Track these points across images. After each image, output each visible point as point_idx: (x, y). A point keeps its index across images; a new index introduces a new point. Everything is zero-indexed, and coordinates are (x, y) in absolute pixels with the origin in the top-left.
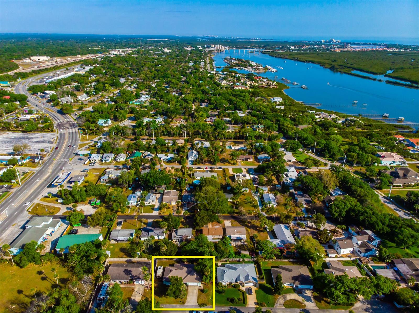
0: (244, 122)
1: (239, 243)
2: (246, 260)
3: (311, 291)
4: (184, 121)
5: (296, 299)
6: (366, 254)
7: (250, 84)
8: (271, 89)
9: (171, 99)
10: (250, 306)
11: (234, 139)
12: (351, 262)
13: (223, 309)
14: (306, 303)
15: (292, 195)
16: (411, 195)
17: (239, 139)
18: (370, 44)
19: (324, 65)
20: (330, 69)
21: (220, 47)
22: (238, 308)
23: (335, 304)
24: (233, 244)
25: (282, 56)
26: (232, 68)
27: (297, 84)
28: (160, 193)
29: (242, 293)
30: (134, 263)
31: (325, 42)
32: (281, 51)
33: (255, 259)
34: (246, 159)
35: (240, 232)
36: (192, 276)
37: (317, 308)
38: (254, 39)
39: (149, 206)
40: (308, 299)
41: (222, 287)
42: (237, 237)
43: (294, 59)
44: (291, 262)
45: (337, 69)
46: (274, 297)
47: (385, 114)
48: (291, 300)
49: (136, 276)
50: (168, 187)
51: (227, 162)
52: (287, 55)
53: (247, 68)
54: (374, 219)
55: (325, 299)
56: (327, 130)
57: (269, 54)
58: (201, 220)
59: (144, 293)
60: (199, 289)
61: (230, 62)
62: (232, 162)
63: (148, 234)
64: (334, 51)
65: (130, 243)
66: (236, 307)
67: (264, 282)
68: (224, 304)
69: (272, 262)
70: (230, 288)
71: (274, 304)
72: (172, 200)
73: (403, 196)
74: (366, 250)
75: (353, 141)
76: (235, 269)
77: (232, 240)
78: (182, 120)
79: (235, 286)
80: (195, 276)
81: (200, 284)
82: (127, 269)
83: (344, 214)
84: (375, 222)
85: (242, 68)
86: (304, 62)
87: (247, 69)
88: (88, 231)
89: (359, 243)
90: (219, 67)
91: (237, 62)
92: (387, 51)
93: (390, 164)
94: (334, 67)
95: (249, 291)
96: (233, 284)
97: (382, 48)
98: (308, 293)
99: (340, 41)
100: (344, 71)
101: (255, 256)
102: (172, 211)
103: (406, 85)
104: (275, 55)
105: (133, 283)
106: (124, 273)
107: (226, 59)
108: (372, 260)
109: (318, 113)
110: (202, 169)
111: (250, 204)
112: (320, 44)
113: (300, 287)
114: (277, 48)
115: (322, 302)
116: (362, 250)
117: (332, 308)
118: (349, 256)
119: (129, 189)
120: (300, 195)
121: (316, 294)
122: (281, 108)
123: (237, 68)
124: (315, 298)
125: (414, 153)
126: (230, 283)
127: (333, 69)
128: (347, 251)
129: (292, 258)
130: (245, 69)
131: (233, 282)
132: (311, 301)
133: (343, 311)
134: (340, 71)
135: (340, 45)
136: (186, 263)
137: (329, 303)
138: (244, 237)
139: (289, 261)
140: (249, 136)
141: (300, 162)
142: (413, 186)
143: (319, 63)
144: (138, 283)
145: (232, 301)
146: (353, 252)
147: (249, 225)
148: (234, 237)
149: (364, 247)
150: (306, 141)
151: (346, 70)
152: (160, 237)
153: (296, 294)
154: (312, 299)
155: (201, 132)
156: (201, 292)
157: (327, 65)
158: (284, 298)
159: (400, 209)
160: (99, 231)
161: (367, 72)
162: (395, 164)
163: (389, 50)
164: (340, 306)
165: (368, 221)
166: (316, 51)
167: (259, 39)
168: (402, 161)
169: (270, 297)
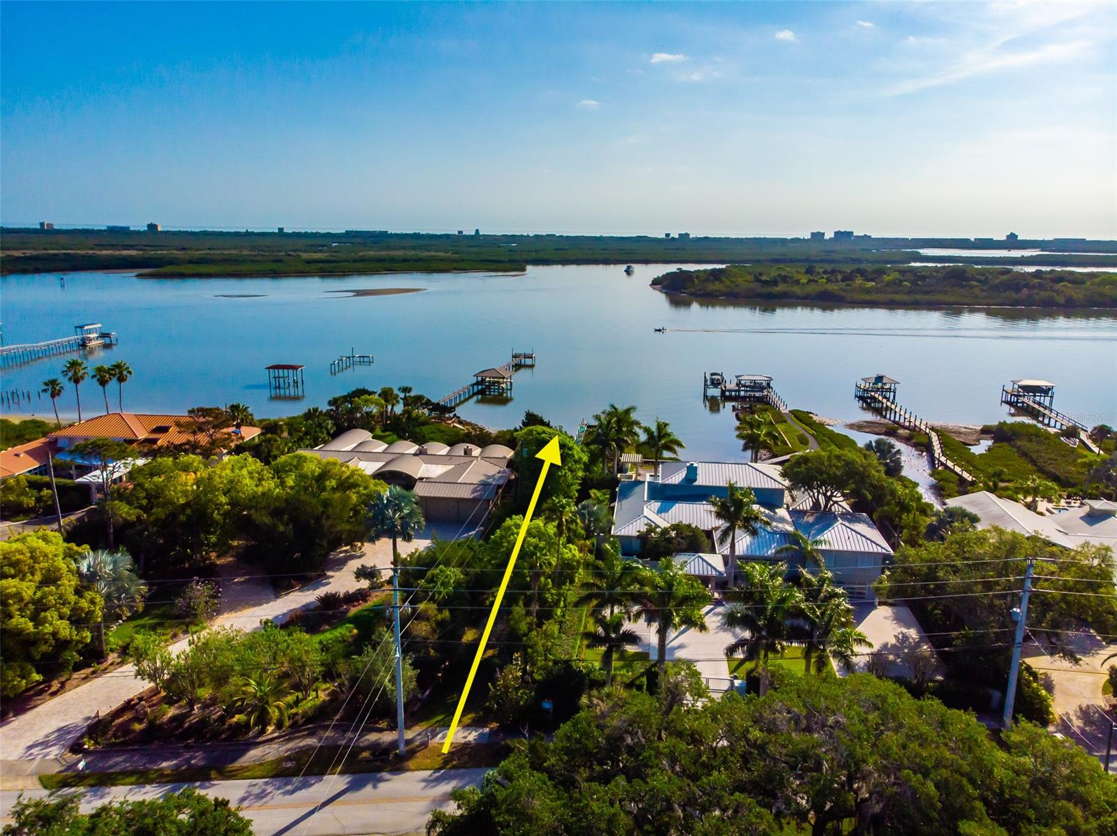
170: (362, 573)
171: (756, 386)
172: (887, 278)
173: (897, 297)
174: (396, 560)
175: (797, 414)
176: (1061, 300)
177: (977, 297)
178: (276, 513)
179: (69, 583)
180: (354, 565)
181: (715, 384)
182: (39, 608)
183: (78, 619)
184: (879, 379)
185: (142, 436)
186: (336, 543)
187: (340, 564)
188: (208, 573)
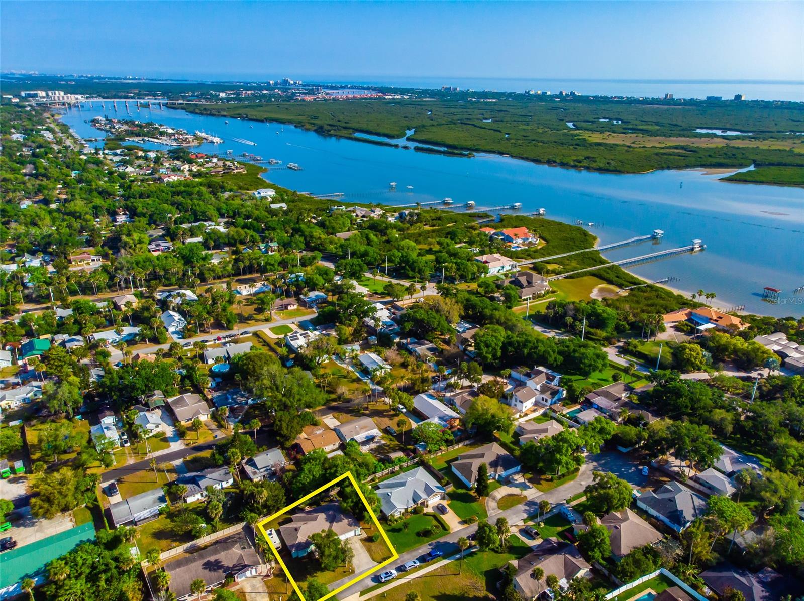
0: (233, 241)
1: (373, 446)
2: (404, 465)
3: (521, 475)
4: (98, 257)
5: (509, 493)
6: (554, 400)
7: (188, 169)
8: (235, 175)
9: (37, 216)
10: (456, 530)
11: (234, 275)
12: (541, 417)
13: (420, 551)
14: (525, 493)
15: (401, 347)
16: (554, 307)
17: (245, 274)
18: (352, 88)
19: (303, 126)
20: (316, 131)
21: (59, 95)
22: (442, 540)
23: (559, 478)
24: (365, 449)
25: (213, 112)
26: (123, 139)
27: (278, 163)
28: (158, 407)
29: (431, 517)
30: (205, 547)
31: (276, 84)
32: (203, 102)
33: (416, 460)
34: (286, 307)
35: (365, 427)
36: (340, 523)
37: (542, 493)
38: (129, 79)
39: (153, 436)
40: (524, 486)
41: (396, 520)
42: (367, 437)
43: (240, 116)
44: (467, 445)
45: (329, 131)
46: (479, 503)
47: (446, 199)
48: (503, 497)
49: (234, 566)
50: (167, 392)
51: (251, 320)
52: (223, 110)
53: (157, 138)
54: (541, 348)
55: (543, 477)
56: (385, 234)
57: (183, 109)
58: (290, 427)
59: (268, 587)
60: (361, 540)
61: (110, 128)
62: (261, 317)
63: (197, 487)
64: (303, 100)
65: (166, 518)
66: (438, 540)
67: (451, 488)
68: (417, 545)
69: (442, 455)
70: (408, 517)
71: (486, 513)
72: (198, 413)
73: (543, 311)
74: (551, 394)
75: (432, 246)
76: (403, 484)
77: (359, 444)
78: (93, 257)
79: (415, 511)
80: (346, 521)
81: (358, 531)
82: (208, 561)
83: (499, 354)
84: (544, 352)
85: (146, 138)
86: (262, 121)
87: (160, 141)
88: (40, 530)
89: (538, 387)
90: (91, 141)
91: (125, 127)
92: (385, 99)
93: (498, 272)
94: (321, 127)
95: (441, 509)
96: (410, 509)
97: (374, 95)
98: (519, 479)
99: (301, 83)
100: (342, 135)
101: (413, 455)
102: (210, 432)
103: (444, 153)
104: (197, 111)
105: (234, 581)
106: (207, 571)
107: (94, 122)
108: (564, 406)
109: (351, 209)
110: (212, 343)
111: (345, 380)
112: (269, 87)
113: (504, 474)
114: (192, 96)
115: (542, 482)
116: (547, 396)
117: (558, 485)
118: (534, 411)
119: (77, 417)
120: (415, 343)
121: (529, 476)
122: (281, 207)
123: (136, 139)
124: (530, 480)
125: (516, 251)
126: (406, 510)
127: (320, 131)
128: (529, 404)
129: (467, 439)
130: (156, 140)
131: (412, 505)
132: (529, 487)
133: (572, 482)
134: (335, 135)
135: (306, 90)
136: (307, 508)
137: (551, 480)
138: (375, 432)
139: (464, 445)
140: (267, 263)
141: (376, 293)
142: (544, 295)
143: (290, 122)
144: (244, 578)
145: (426, 534)
146: (536, 404)
147: (367, 412)
148: (360, 437)
149: (548, 391)
150: (367, 258)
151: (343, 132)
152: (225, 485)
153: (505, 487)
154: (528, 484)
155: (162, 273)
156: (367, 544)
157: (307, 126)
158: (494, 499)
159: (548, 331)
160: (71, 520)
161: (378, 134)
162: (505, 269)
163: (387, 97)
164: (566, 478)
165: (535, 353)
166: (271, 101)
167: (139, 79)
168: (511, 263)
169: (474, 505)
170: (760, 374)
174: (769, 374)
178: (744, 354)
179: (701, 356)
180: (759, 372)
182: (696, 358)
183: (701, 362)
185: (715, 318)
186: (757, 365)
187: (756, 370)
188: (724, 361)
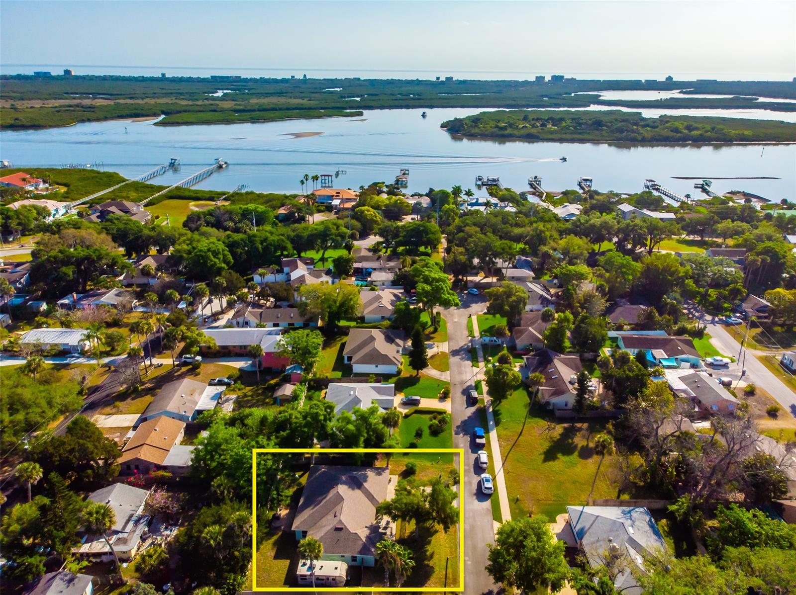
171: (494, 180)
172: (564, 124)
173: (564, 136)
175: (506, 189)
176: (639, 138)
177: (603, 136)
181: (480, 180)
184: (536, 177)
